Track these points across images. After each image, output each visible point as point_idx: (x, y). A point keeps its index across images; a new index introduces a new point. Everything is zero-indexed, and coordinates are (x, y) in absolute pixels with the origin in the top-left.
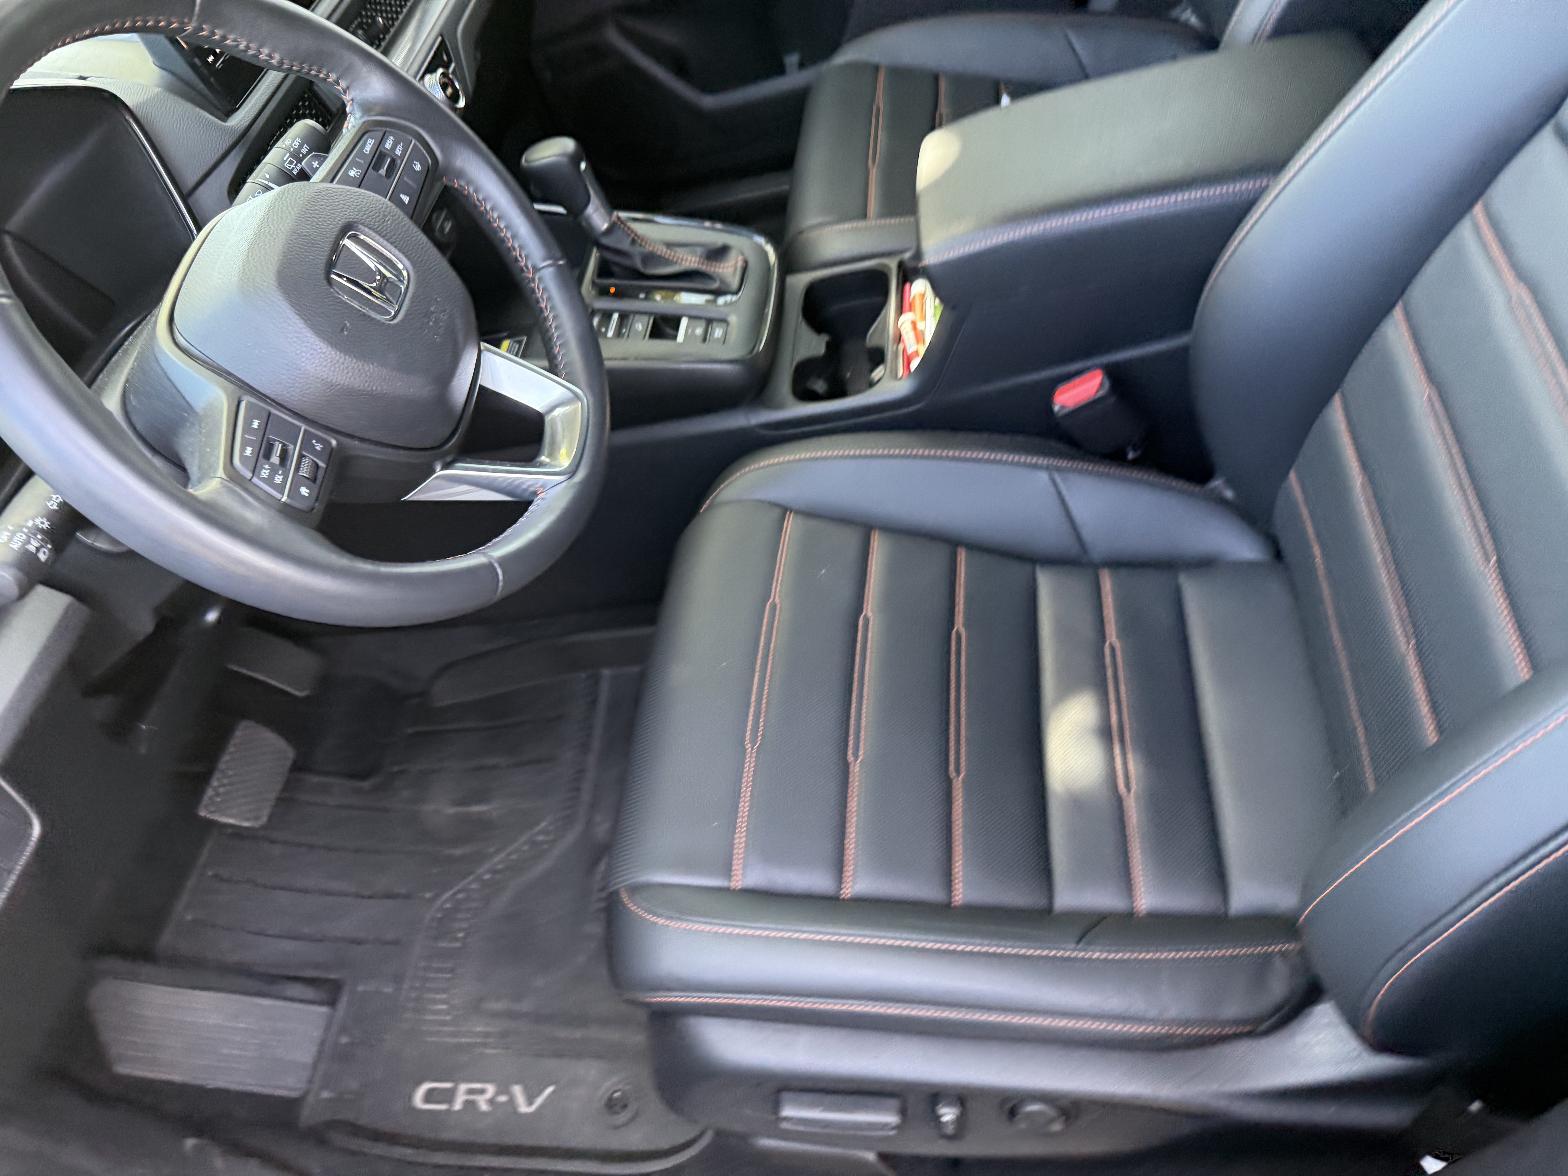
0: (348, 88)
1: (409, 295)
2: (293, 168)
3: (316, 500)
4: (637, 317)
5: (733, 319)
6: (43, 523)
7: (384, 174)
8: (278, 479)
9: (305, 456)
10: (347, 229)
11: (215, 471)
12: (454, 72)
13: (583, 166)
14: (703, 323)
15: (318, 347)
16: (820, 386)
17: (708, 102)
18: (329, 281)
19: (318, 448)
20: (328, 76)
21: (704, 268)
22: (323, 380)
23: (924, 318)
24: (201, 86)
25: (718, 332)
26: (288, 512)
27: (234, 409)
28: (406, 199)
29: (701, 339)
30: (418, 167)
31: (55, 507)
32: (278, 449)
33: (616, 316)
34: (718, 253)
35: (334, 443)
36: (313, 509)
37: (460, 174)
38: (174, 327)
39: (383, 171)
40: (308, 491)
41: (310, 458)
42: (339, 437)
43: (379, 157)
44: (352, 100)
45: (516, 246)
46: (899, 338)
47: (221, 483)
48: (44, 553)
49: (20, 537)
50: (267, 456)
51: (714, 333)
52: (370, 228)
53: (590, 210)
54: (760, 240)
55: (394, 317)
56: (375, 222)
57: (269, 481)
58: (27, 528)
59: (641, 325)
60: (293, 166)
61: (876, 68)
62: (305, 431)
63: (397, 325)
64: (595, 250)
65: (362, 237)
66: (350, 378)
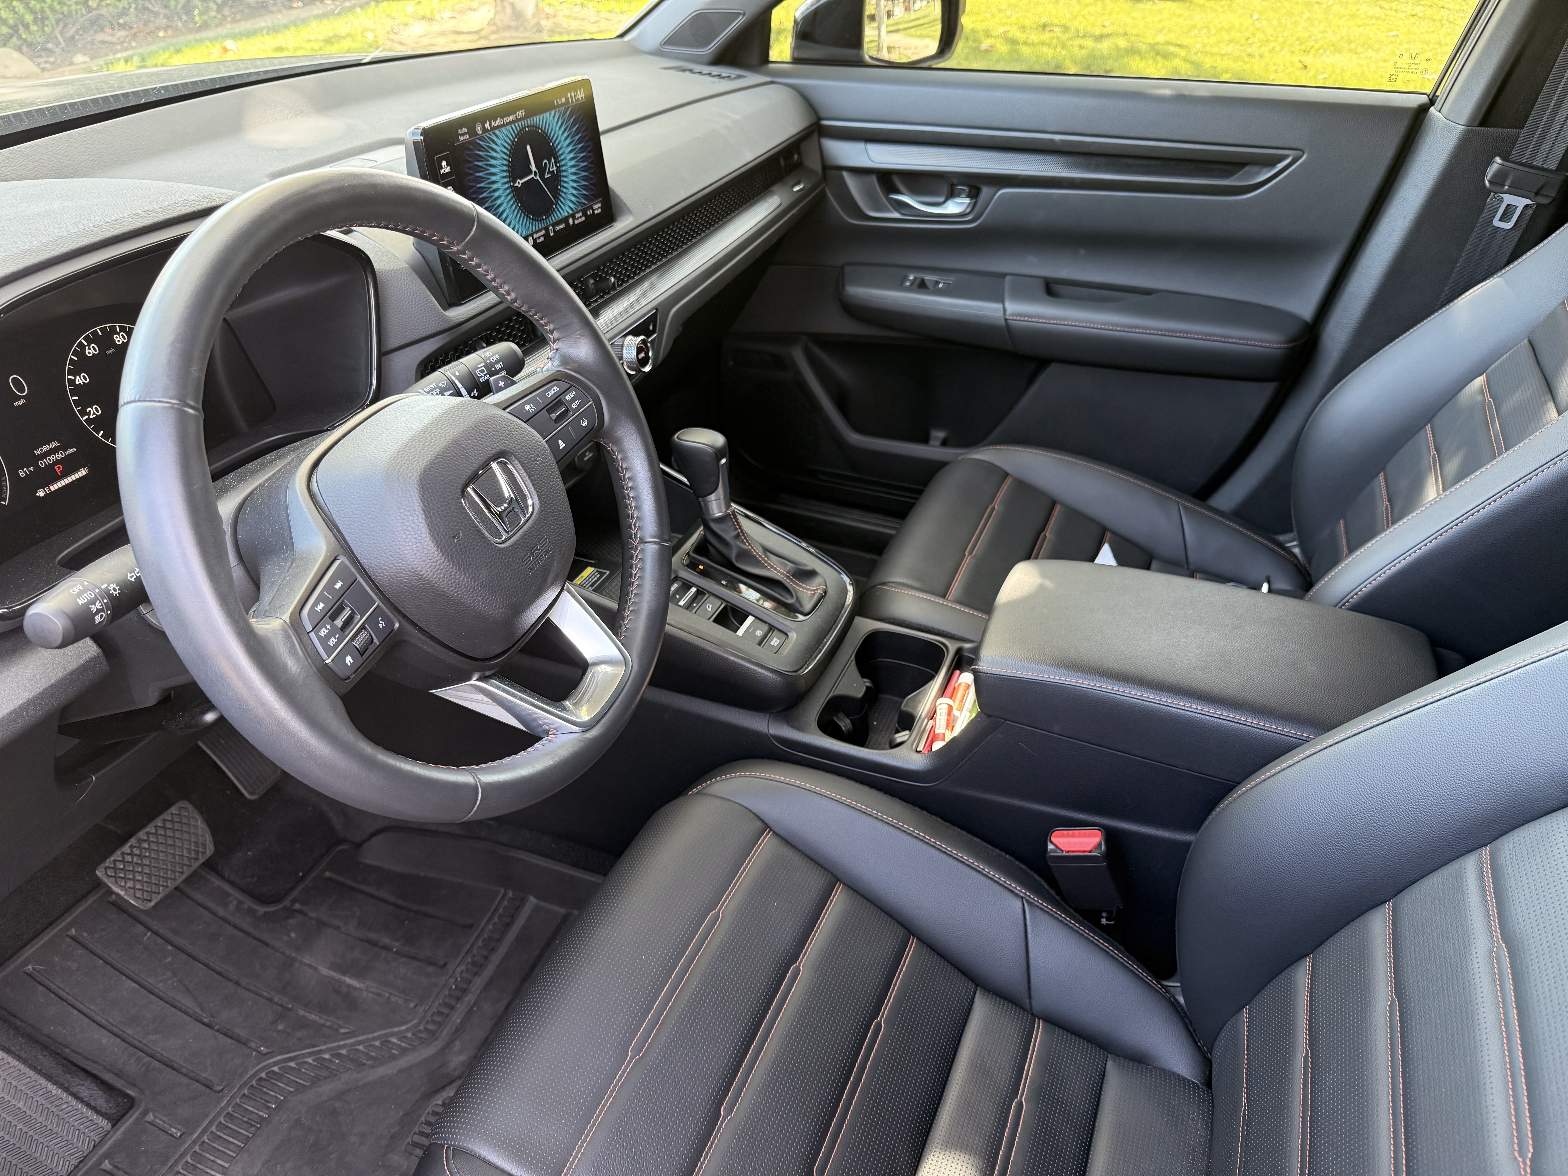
0: (558, 339)
1: (525, 528)
2: (482, 376)
3: (355, 672)
4: (711, 598)
5: (793, 635)
6: (115, 590)
7: (554, 419)
8: (332, 641)
9: (365, 628)
10: (500, 455)
11: (283, 614)
12: (652, 342)
13: (723, 461)
14: (766, 628)
15: (426, 543)
16: (845, 724)
17: (855, 438)
18: (463, 492)
19: (381, 626)
20: (546, 324)
21: (787, 582)
22: (416, 571)
23: (961, 709)
24: (441, 276)
25: (775, 642)
26: (326, 674)
27: (327, 564)
28: (562, 445)
29: (758, 640)
30: (584, 424)
31: (133, 580)
32: (346, 613)
33: (694, 590)
34: (805, 575)
35: (397, 625)
36: (349, 678)
37: (617, 441)
38: (315, 472)
39: (554, 416)
40: (352, 661)
41: (368, 632)
42: (404, 623)
43: (557, 402)
44: (557, 350)
45: (635, 516)
46: (932, 716)
47: (284, 626)
48: (102, 616)
49: (89, 596)
50: (333, 618)
51: (771, 640)
52: (520, 462)
53: (712, 497)
54: (847, 580)
55: (504, 542)
56: (526, 458)
57: (324, 641)
58: (99, 588)
59: (711, 607)
60: (482, 375)
61: (1007, 474)
62: (378, 606)
63: (503, 549)
64: (702, 528)
65: (510, 466)
66: (440, 579)
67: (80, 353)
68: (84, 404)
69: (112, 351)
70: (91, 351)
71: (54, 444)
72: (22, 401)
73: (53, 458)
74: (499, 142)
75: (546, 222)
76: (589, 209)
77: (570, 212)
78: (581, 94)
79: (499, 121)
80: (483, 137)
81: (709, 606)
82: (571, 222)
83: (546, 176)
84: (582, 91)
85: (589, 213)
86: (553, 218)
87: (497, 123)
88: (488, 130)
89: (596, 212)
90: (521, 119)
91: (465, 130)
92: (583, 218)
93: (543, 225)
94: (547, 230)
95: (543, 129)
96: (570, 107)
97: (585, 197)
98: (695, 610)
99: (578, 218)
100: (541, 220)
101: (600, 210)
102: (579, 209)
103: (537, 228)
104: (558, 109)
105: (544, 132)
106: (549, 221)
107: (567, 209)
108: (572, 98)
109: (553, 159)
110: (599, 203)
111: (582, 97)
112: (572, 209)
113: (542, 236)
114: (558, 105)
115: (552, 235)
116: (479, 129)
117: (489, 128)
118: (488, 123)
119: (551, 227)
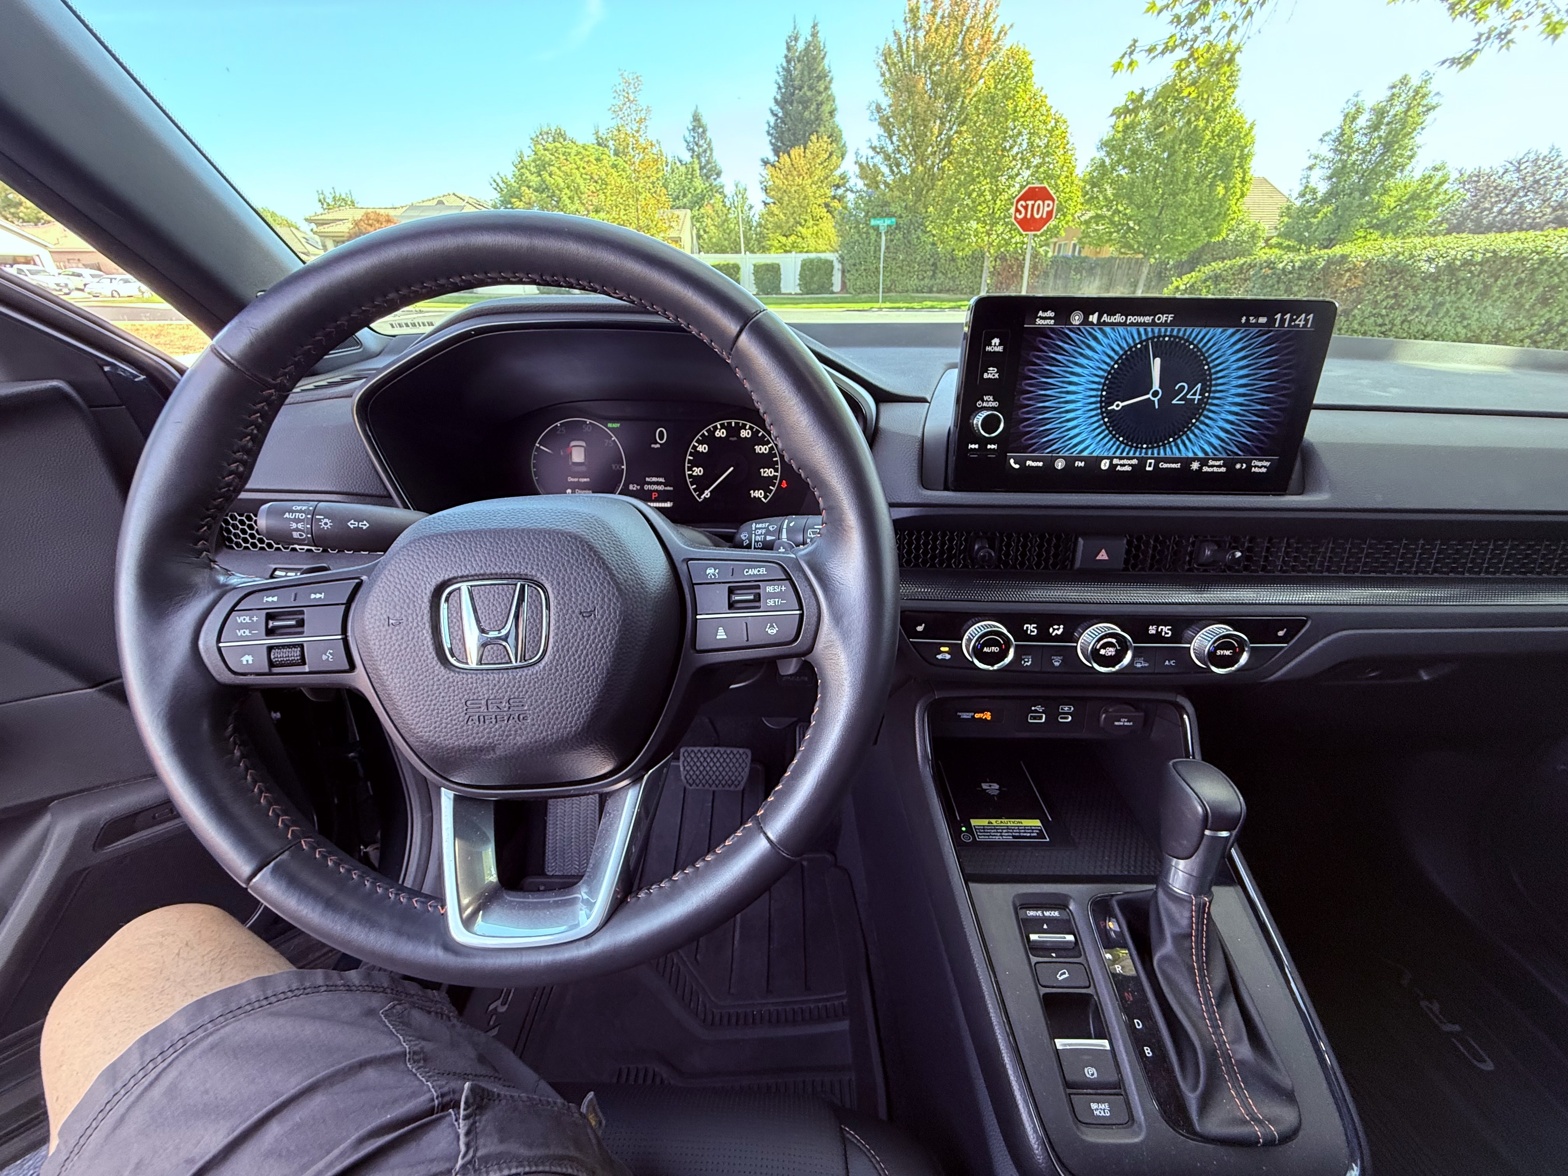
67: (712, 433)
68: (694, 464)
69: (735, 439)
70: (721, 433)
71: (662, 480)
72: (658, 446)
73: (655, 487)
74: (1104, 341)
75: (1146, 453)
76: (1242, 462)
77: (1201, 455)
78: (1306, 320)
79: (1118, 318)
80: (1079, 329)
81: (1064, 973)
82: (1195, 466)
83: (1174, 402)
84: (1311, 316)
85: (1238, 466)
86: (1162, 451)
87: (1112, 319)
88: (1092, 323)
89: (1253, 470)
90: (1161, 325)
91: (1052, 314)
92: (1223, 470)
93: (1137, 454)
94: (1143, 461)
95: (1200, 346)
96: (1271, 331)
97: (1241, 446)
98: (1041, 959)
99: (1212, 466)
100: (1137, 447)
101: (1264, 470)
102: (1220, 456)
103: (1124, 454)
104: (1243, 329)
105: (1200, 350)
106: (1153, 453)
107: (1196, 450)
108: (1283, 321)
109: (1199, 385)
110: (1267, 460)
111: (1305, 326)
112: (1206, 453)
113: (1129, 465)
114: (1248, 324)
115: (1148, 469)
116: (1077, 318)
117: (1095, 322)
118: (1096, 314)
119: (1153, 461)
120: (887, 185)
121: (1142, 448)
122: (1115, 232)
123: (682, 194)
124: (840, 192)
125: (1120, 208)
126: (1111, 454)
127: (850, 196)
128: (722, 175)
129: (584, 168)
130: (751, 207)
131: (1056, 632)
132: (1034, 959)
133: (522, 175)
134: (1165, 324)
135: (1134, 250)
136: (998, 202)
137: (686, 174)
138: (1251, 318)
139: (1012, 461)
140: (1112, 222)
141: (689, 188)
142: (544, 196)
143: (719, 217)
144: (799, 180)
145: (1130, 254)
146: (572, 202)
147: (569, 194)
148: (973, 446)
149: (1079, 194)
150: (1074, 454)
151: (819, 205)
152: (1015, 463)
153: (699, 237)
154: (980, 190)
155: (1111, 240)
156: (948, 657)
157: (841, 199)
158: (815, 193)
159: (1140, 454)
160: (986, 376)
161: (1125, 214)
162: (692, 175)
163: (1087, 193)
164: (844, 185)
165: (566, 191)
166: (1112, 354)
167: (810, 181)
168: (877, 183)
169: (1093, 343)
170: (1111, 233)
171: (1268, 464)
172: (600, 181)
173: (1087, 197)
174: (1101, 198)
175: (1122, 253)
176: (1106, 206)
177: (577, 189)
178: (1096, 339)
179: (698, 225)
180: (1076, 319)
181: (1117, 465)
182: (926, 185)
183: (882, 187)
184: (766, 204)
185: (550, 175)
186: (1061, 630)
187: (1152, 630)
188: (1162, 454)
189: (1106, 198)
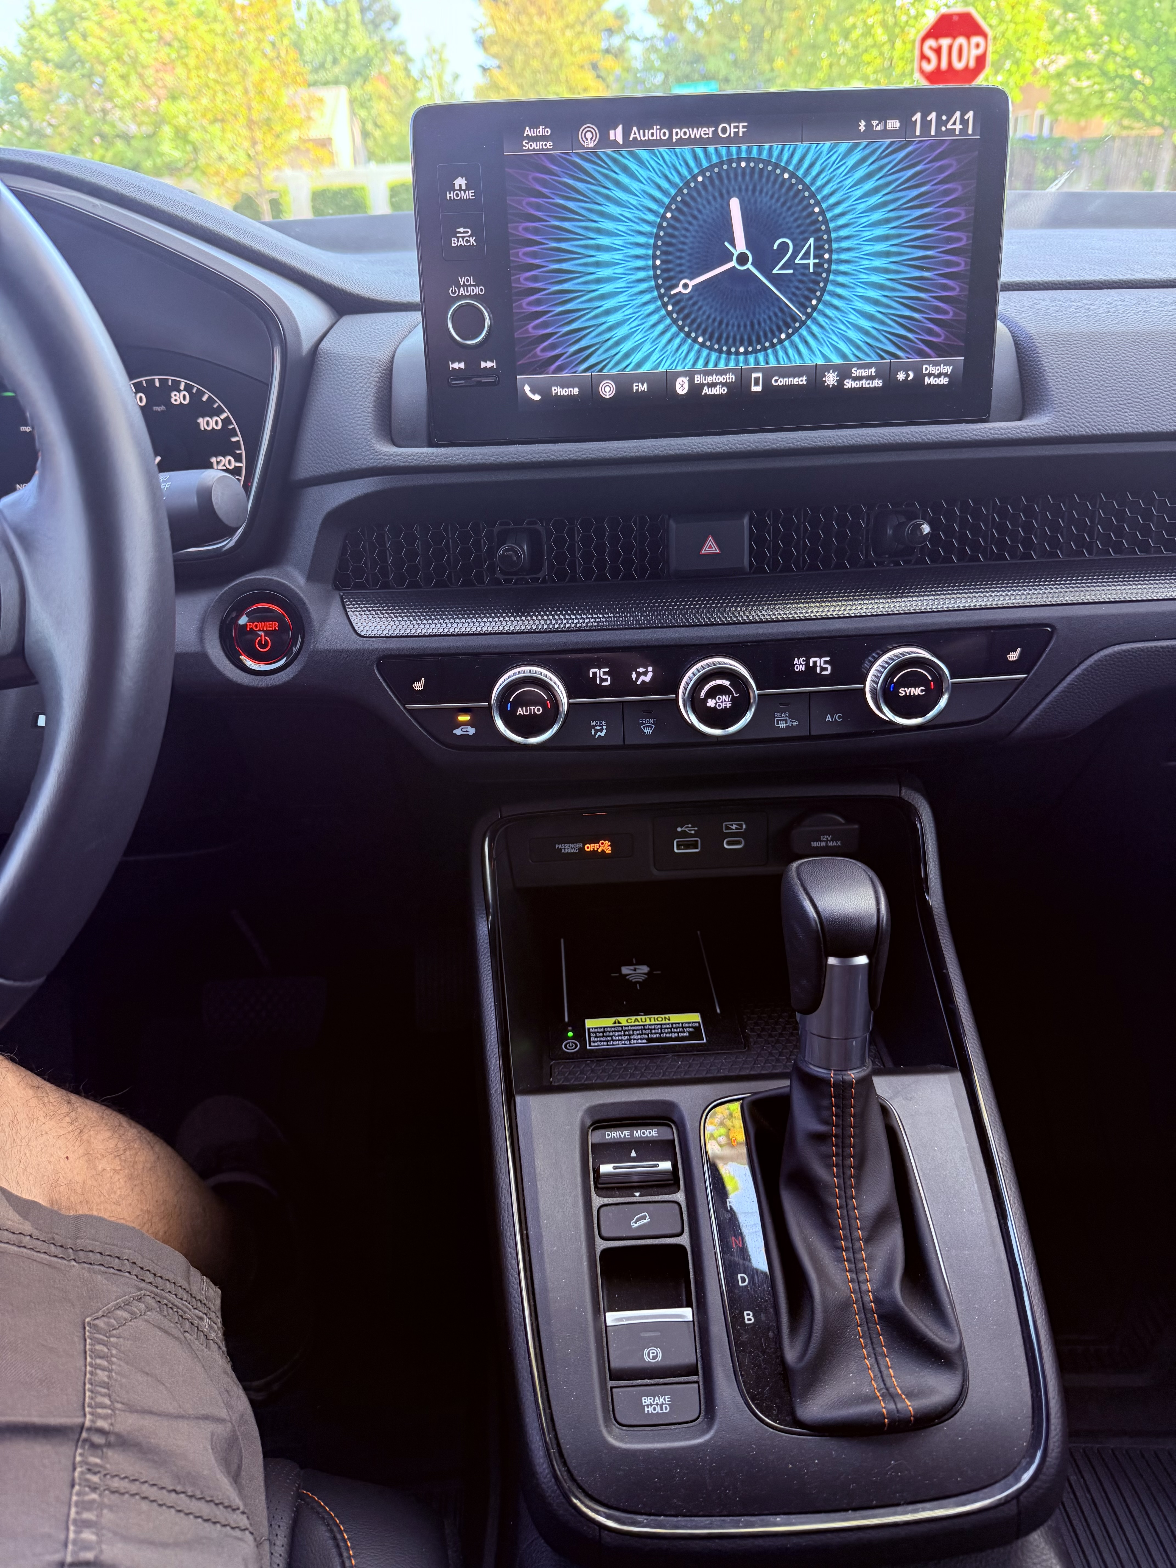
69: (163, 408)
74: (642, 173)
75: (746, 362)
76: (906, 368)
77: (836, 360)
78: (964, 122)
79: (656, 133)
80: (595, 154)
81: (644, 1217)
82: (831, 379)
83: (775, 272)
84: (970, 115)
85: (901, 376)
86: (771, 358)
87: (648, 136)
88: (615, 143)
89: (927, 381)
90: (729, 140)
91: (547, 132)
92: (878, 383)
93: (732, 365)
94: (743, 377)
95: (800, 173)
96: (909, 143)
97: (900, 341)
98: (606, 1200)
99: (860, 378)
100: (729, 353)
101: (945, 381)
102: (868, 360)
103: (711, 366)
104: (865, 142)
105: (800, 181)
106: (757, 362)
107: (827, 351)
108: (926, 125)
109: (812, 240)
110: (946, 364)
111: (964, 131)
112: (844, 356)
113: (724, 384)
114: (869, 133)
115: (755, 389)
116: (589, 135)
117: (620, 140)
118: (620, 129)
119: (760, 375)
120: (700, 24)
121: (737, 353)
122: (1110, 90)
123: (329, 58)
124: (616, 41)
125: (1117, 47)
126: (688, 368)
127: (636, 50)
128: (402, 21)
129: (145, 20)
130: (456, 77)
131: (642, 678)
132: (597, 1201)
133: (32, 39)
134: (735, 139)
135: (1145, 120)
136: (898, 44)
137: (337, 22)
138: (875, 123)
139: (527, 388)
140: (1104, 73)
141: (343, 48)
142: (75, 75)
143: (400, 97)
144: (540, 23)
145: (1138, 128)
146: (128, 84)
147: (122, 70)
148: (456, 366)
149: (1045, 25)
150: (627, 371)
151: (582, 67)
152: (533, 391)
153: (366, 134)
154: (865, 23)
155: (1102, 105)
156: (471, 731)
157: (619, 54)
158: (571, 45)
159: (737, 364)
160: (454, 242)
161: (1125, 58)
162: (347, 23)
163: (1056, 22)
164: (620, 29)
165: (114, 64)
166: (658, 194)
167: (560, 24)
168: (680, 21)
169: (624, 179)
170: (1102, 93)
171: (948, 369)
172: (176, 44)
173: (1058, 29)
174: (1082, 31)
175: (1125, 128)
176: (1093, 45)
177: (135, 60)
178: (626, 170)
179: (363, 113)
180: (589, 137)
181: (702, 386)
182: (769, 21)
183: (691, 27)
184: (485, 69)
185: (84, 37)
186: (650, 675)
187: (799, 665)
188: (773, 362)
189: (1090, 31)
